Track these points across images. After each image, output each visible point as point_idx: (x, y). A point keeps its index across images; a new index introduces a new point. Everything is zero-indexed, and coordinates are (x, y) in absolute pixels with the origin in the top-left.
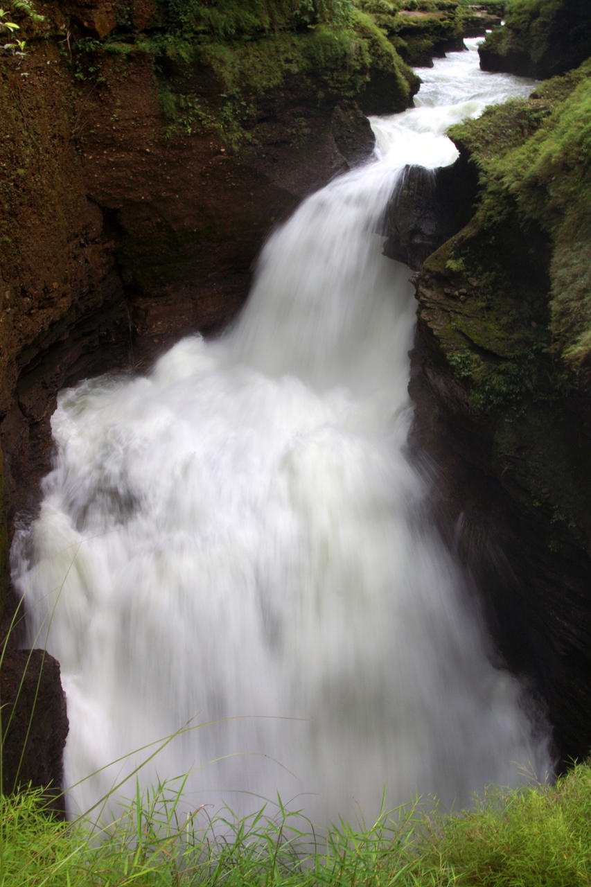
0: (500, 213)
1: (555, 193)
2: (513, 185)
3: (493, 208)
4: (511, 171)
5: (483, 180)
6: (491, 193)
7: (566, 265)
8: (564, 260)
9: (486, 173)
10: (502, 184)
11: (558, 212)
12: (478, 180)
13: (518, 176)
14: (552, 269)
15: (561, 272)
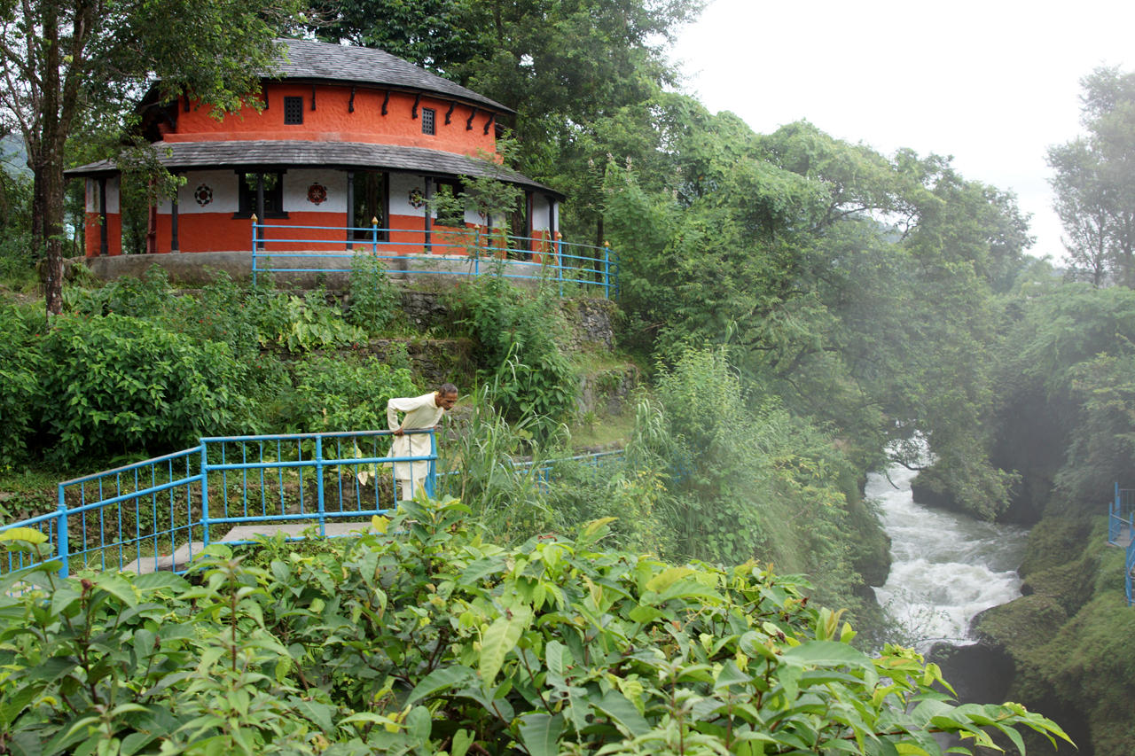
0: (1038, 693)
1: (1086, 688)
2: (1051, 676)
3: (1032, 689)
4: (1045, 665)
5: (1019, 668)
6: (1030, 678)
7: (1104, 738)
8: (1103, 734)
9: (1021, 663)
10: (1041, 675)
11: (1093, 701)
12: (1015, 667)
13: (1053, 671)
14: (1094, 740)
15: (1102, 742)
